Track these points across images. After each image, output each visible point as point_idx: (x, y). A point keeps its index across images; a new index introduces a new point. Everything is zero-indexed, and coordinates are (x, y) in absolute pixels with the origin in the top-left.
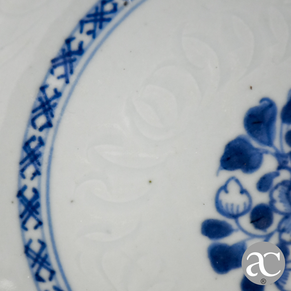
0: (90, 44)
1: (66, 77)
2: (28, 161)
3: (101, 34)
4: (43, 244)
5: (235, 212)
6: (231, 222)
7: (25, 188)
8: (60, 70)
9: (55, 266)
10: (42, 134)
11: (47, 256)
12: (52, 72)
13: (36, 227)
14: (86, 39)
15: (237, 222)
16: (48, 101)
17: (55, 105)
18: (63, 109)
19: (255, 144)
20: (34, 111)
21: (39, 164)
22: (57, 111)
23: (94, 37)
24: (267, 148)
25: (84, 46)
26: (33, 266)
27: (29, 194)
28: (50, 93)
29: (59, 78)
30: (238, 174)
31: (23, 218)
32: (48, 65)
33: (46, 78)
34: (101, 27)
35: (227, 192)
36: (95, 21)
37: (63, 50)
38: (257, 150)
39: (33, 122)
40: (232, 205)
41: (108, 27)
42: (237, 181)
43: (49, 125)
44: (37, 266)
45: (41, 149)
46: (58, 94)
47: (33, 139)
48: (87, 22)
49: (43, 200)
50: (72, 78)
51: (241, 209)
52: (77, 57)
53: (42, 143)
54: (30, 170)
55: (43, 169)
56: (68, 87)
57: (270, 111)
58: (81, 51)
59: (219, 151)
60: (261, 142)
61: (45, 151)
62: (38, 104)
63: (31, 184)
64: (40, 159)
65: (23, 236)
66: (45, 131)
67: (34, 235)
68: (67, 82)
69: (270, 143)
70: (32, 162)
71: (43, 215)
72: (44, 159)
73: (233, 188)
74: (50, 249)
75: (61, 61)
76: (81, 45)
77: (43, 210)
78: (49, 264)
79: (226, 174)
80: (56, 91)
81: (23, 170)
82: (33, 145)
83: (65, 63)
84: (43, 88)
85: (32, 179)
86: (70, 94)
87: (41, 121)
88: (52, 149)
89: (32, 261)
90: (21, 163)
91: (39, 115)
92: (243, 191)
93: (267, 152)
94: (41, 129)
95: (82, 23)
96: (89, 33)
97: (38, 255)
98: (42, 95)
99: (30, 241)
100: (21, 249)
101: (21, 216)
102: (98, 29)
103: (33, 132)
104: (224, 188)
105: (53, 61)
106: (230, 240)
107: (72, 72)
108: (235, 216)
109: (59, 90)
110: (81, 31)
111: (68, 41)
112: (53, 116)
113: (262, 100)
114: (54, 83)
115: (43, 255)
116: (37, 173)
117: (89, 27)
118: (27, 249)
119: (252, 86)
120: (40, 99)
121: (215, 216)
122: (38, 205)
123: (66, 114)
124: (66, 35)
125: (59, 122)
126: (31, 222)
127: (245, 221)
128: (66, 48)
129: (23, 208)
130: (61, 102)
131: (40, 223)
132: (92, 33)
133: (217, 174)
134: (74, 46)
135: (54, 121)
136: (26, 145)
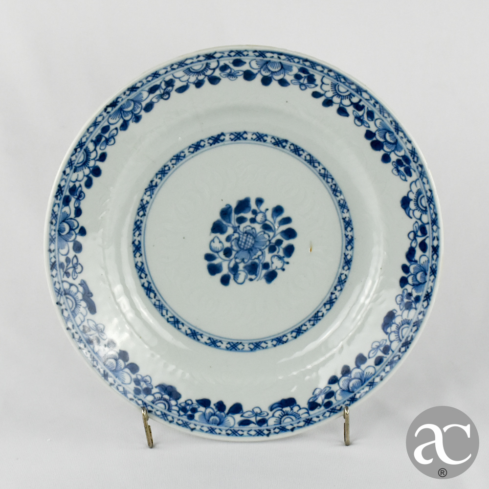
0: (160, 183)
1: (151, 196)
2: (136, 230)
3: (164, 179)
4: (142, 263)
5: (217, 250)
6: (216, 254)
7: (135, 240)
8: (148, 193)
9: (147, 272)
10: (142, 219)
11: (144, 268)
12: (145, 194)
13: (139, 256)
14: (158, 181)
15: (218, 254)
16: (144, 205)
17: (147, 207)
18: (150, 209)
19: (224, 223)
20: (138, 209)
21: (141, 231)
22: (147, 209)
23: (161, 180)
24: (229, 224)
25: (158, 184)
26: (139, 272)
27: (137, 243)
28: (145, 202)
29: (148, 196)
30: (218, 235)
31: (135, 252)
32: (143, 191)
33: (143, 196)
34: (164, 176)
35: (214, 242)
36: (162, 174)
37: (150, 185)
38: (225, 225)
39: (138, 214)
40: (216, 247)
41: (167, 176)
42: (218, 238)
43: (144, 215)
44: (140, 272)
45: (141, 225)
46: (148, 203)
47: (138, 220)
48: (158, 174)
49: (142, 245)
50: (153, 196)
51: (220, 249)
52: (155, 188)
53: (141, 222)
54: (137, 233)
55: (142, 233)
56: (152, 200)
57: (230, 210)
58: (156, 185)
59: (210, 226)
60: (227, 222)
61: (143, 225)
62: (140, 206)
63: (138, 239)
64: (141, 229)
65: (135, 260)
66: (143, 217)
67: (139, 259)
68: (151, 198)
69: (230, 222)
70: (138, 230)
71: (142, 252)
72: (143, 229)
73: (216, 241)
74: (145, 265)
75: (149, 189)
76: (156, 183)
77: (142, 249)
78: (145, 271)
79: (214, 235)
80: (147, 201)
81: (134, 233)
82: (138, 223)
83: (150, 190)
84: (142, 200)
85: (138, 236)
86: (152, 203)
87: (141, 213)
88: (145, 225)
89: (138, 270)
90: (134, 230)
91: (141, 211)
92: (220, 242)
93: (229, 226)
94: (141, 217)
95: (157, 174)
96: (159, 178)
97: (141, 268)
98: (141, 203)
99: (137, 262)
100: (134, 265)
101: (134, 252)
102: (163, 177)
103: (138, 218)
104: (213, 241)
105: (146, 189)
106: (216, 262)
107: (153, 194)
108: (217, 252)
109: (148, 201)
110: (156, 178)
111: (152, 182)
112: (146, 211)
113: (227, 205)
114: (146, 198)
115: (142, 267)
116: (140, 234)
117: (159, 176)
118: (136, 265)
119: (223, 200)
120: (141, 205)
121: (210, 252)
122: (140, 247)
123: (151, 210)
124: (150, 179)
125: (148, 214)
126: (138, 254)
127: (221, 254)
128: (151, 184)
129: (134, 249)
130: (149, 206)
131: (141, 255)
132: (160, 178)
133: (210, 235)
134: (154, 184)
135: (146, 213)
136: (136, 223)
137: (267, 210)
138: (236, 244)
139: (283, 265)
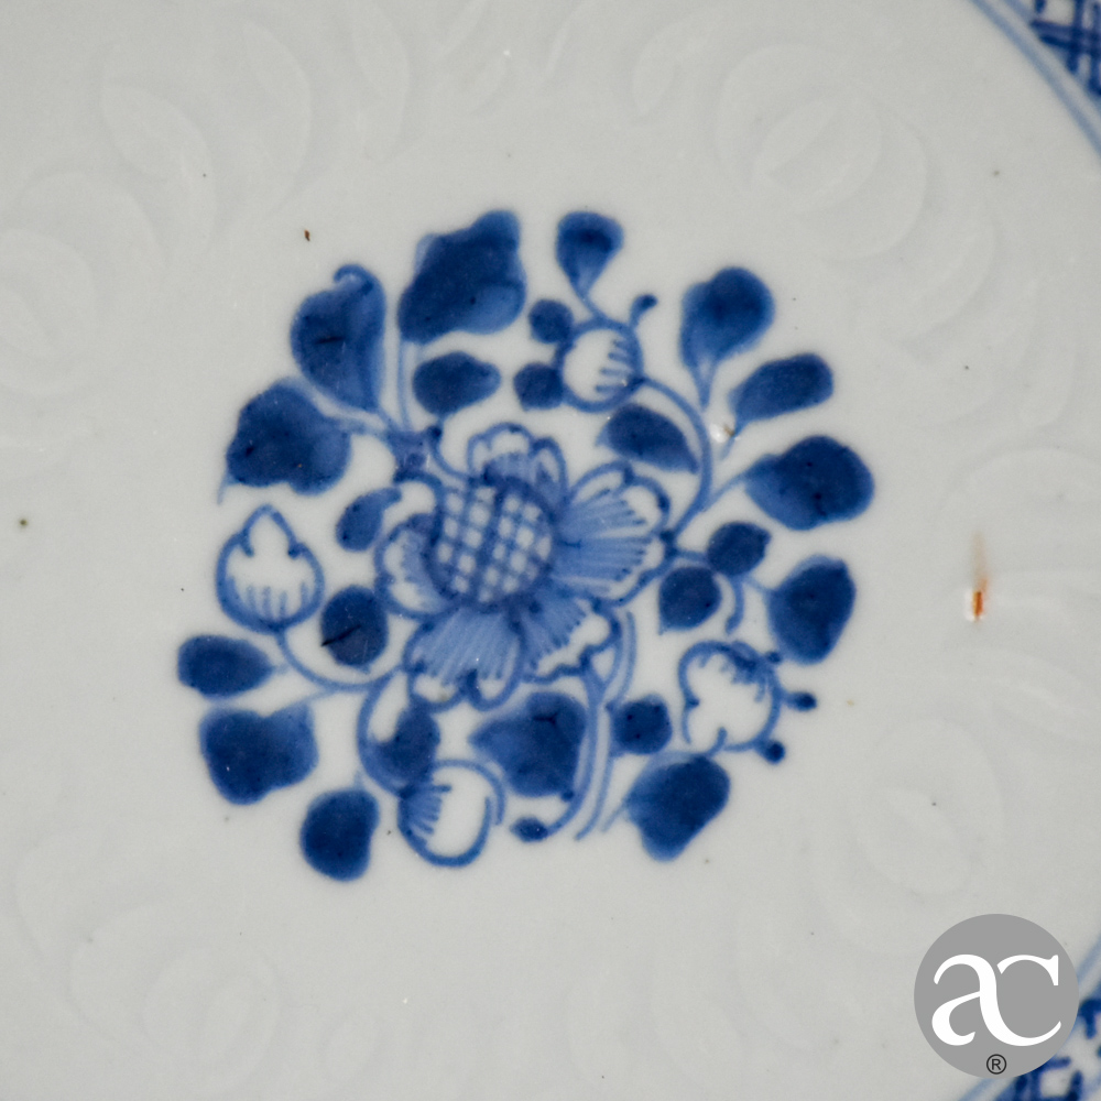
5: (275, 614)
6: (264, 643)
15: (282, 644)
19: (326, 404)
24: (361, 416)
30: (280, 495)
35: (249, 552)
38: (332, 422)
40: (267, 591)
42: (278, 519)
51: (293, 605)
57: (365, 306)
59: (221, 428)
60: (345, 398)
69: (369, 402)
73: (267, 539)
79: (245, 499)
92: (296, 550)
93: (361, 429)
104: (241, 540)
106: (264, 700)
108: (277, 627)
113: (341, 273)
119: (308, 230)
121: (220, 626)
127: (306, 640)
133: (220, 498)
137: (646, 303)
138: (417, 562)
139: (773, 719)
